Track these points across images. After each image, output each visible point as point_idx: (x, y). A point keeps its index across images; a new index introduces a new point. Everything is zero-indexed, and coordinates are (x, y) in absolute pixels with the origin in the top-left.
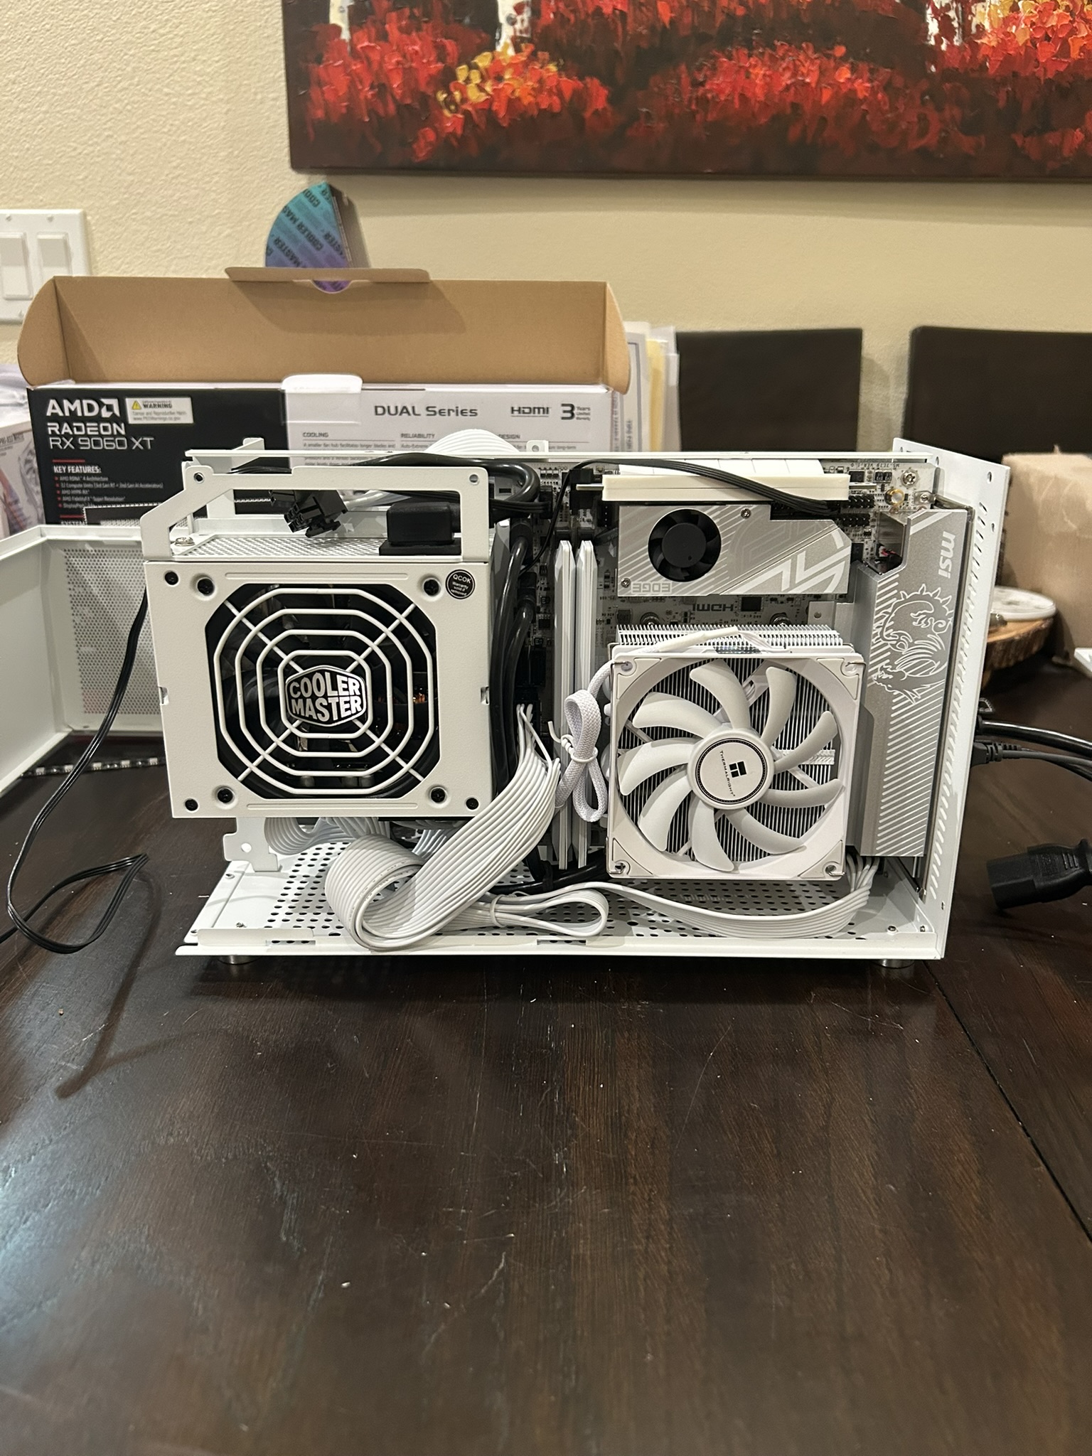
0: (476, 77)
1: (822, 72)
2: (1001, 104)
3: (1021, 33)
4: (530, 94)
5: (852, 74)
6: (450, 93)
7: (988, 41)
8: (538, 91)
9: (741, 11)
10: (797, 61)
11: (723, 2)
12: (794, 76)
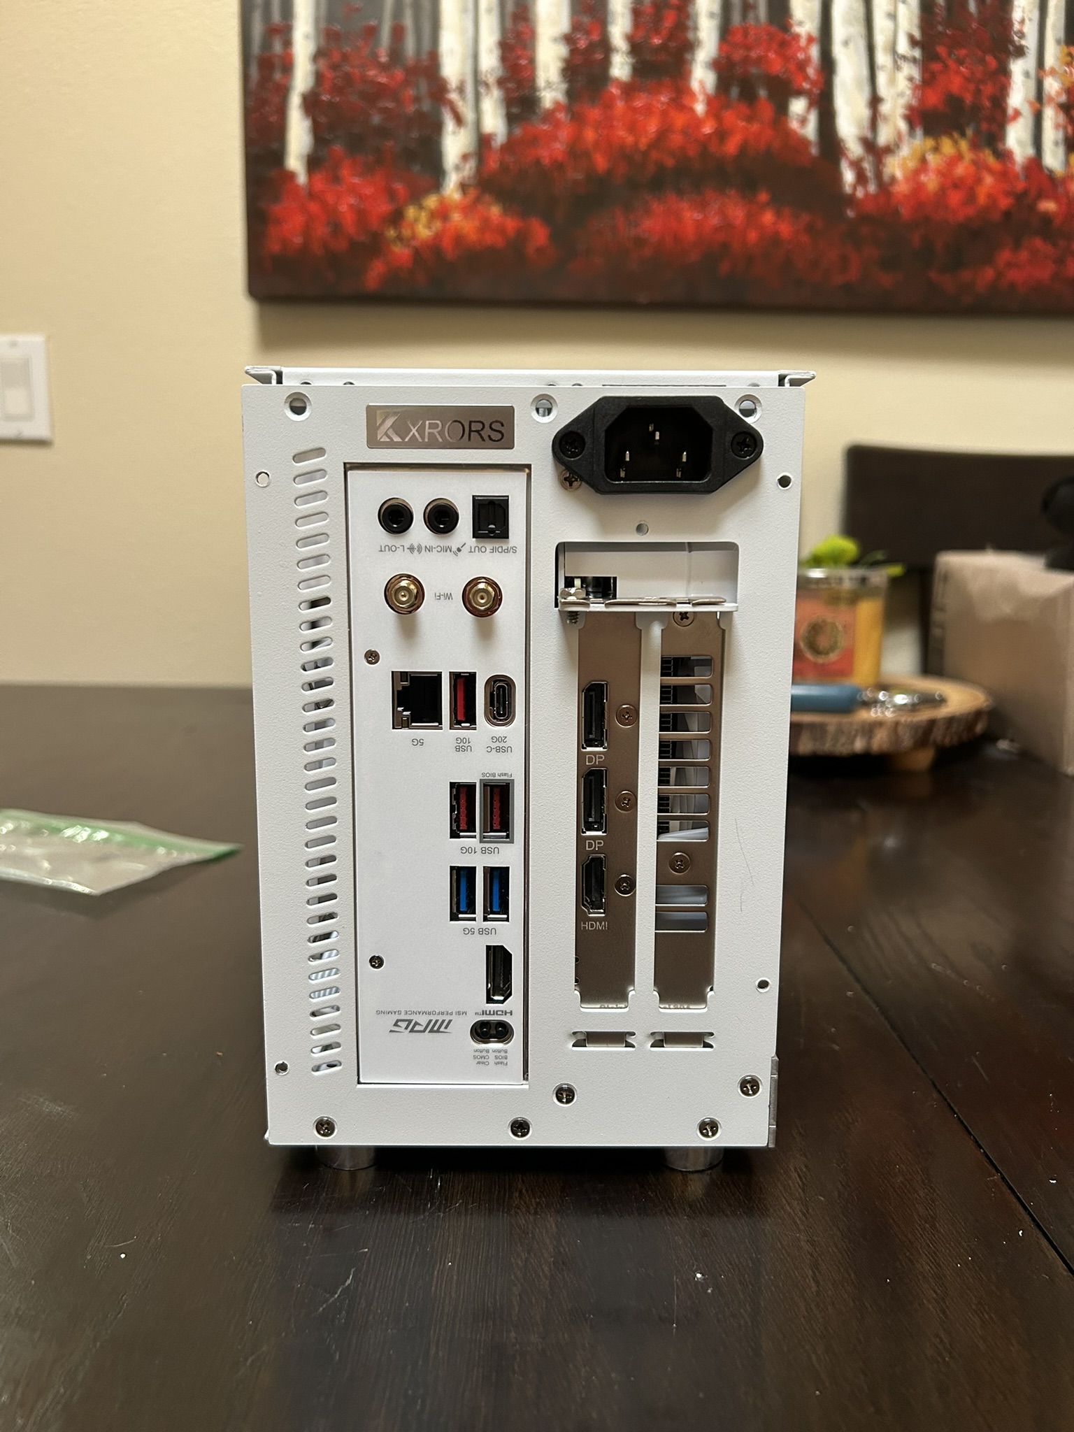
0: (424, 216)
1: (749, 215)
2: (916, 245)
3: (931, 181)
4: (475, 232)
5: (775, 218)
6: (399, 231)
7: (902, 188)
8: (481, 231)
9: (670, 163)
10: (723, 207)
11: (654, 154)
12: (722, 220)
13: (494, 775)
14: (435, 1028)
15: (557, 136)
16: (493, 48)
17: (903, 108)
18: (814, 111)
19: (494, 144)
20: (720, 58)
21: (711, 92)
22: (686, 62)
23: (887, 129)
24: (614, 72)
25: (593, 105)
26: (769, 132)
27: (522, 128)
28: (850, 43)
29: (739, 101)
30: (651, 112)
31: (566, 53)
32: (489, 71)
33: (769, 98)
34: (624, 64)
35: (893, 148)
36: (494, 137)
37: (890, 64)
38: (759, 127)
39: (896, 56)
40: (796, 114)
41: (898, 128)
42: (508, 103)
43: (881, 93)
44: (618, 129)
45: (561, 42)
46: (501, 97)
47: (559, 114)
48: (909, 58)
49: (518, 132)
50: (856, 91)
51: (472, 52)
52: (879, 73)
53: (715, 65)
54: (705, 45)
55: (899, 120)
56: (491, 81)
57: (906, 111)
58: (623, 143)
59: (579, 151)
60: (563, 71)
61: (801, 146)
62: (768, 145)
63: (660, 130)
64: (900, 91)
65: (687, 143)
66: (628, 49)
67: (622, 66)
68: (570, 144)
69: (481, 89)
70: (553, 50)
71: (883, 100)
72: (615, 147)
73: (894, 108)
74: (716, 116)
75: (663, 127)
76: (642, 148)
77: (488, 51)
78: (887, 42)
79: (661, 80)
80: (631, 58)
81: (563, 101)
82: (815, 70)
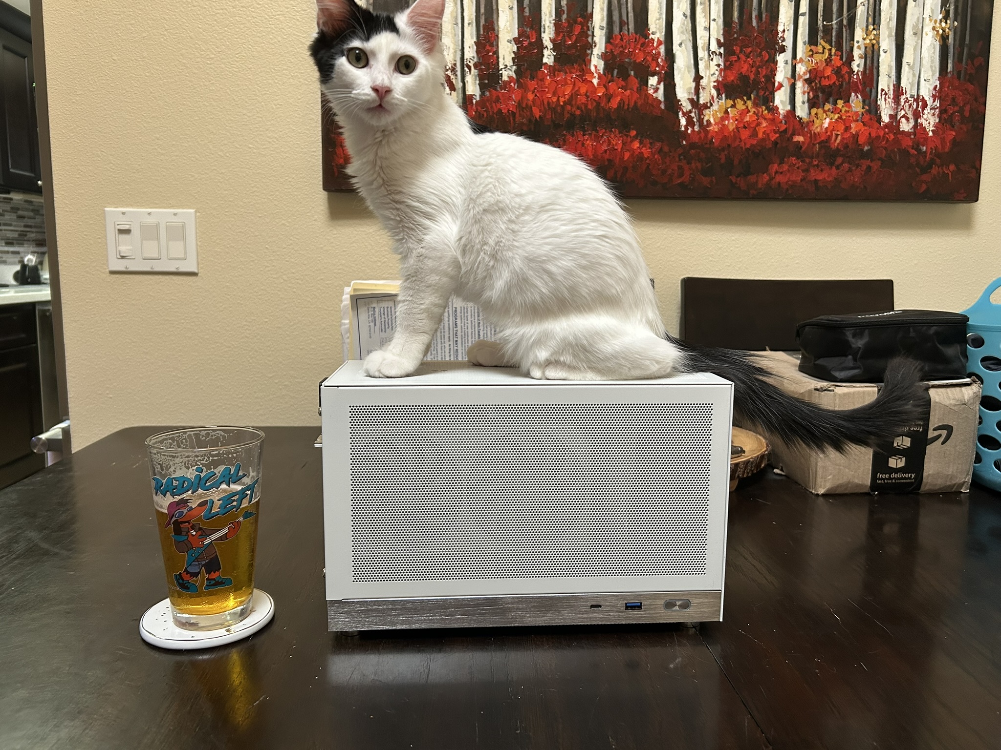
2: (723, 161)
3: (731, 125)
5: (640, 145)
7: (714, 128)
9: (578, 112)
10: (610, 138)
11: (569, 107)
12: (608, 145)
15: (511, 97)
16: (473, 45)
17: (714, 82)
18: (662, 83)
19: (474, 101)
20: (606, 52)
21: (601, 72)
22: (588, 55)
23: (705, 94)
24: (545, 60)
25: (532, 78)
26: (636, 95)
27: (490, 91)
28: (683, 45)
29: (618, 78)
30: (566, 84)
31: (515, 49)
32: (470, 59)
33: (636, 76)
34: (550, 55)
35: (709, 105)
36: (474, 97)
37: (706, 57)
38: (631, 92)
39: (710, 52)
40: (652, 85)
41: (712, 94)
42: (481, 77)
43: (702, 73)
44: (547, 93)
45: (513, 42)
46: (476, 74)
47: (512, 84)
48: (718, 53)
49: (487, 94)
50: (687, 72)
51: (460, 48)
52: (700, 62)
53: (604, 56)
54: (598, 45)
55: (712, 89)
56: (471, 64)
57: (716, 84)
58: (550, 101)
59: (524, 106)
60: (513, 59)
61: (655, 104)
62: (636, 103)
63: (572, 94)
64: (712, 73)
65: (587, 101)
66: (552, 47)
67: (549, 57)
68: (519, 101)
69: (466, 69)
70: (508, 47)
71: (702, 78)
72: (546, 103)
73: (709, 82)
74: (605, 86)
75: (573, 92)
76: (562, 104)
77: (470, 47)
78: (704, 44)
79: (573, 65)
80: (554, 52)
81: (514, 76)
82: (662, 59)
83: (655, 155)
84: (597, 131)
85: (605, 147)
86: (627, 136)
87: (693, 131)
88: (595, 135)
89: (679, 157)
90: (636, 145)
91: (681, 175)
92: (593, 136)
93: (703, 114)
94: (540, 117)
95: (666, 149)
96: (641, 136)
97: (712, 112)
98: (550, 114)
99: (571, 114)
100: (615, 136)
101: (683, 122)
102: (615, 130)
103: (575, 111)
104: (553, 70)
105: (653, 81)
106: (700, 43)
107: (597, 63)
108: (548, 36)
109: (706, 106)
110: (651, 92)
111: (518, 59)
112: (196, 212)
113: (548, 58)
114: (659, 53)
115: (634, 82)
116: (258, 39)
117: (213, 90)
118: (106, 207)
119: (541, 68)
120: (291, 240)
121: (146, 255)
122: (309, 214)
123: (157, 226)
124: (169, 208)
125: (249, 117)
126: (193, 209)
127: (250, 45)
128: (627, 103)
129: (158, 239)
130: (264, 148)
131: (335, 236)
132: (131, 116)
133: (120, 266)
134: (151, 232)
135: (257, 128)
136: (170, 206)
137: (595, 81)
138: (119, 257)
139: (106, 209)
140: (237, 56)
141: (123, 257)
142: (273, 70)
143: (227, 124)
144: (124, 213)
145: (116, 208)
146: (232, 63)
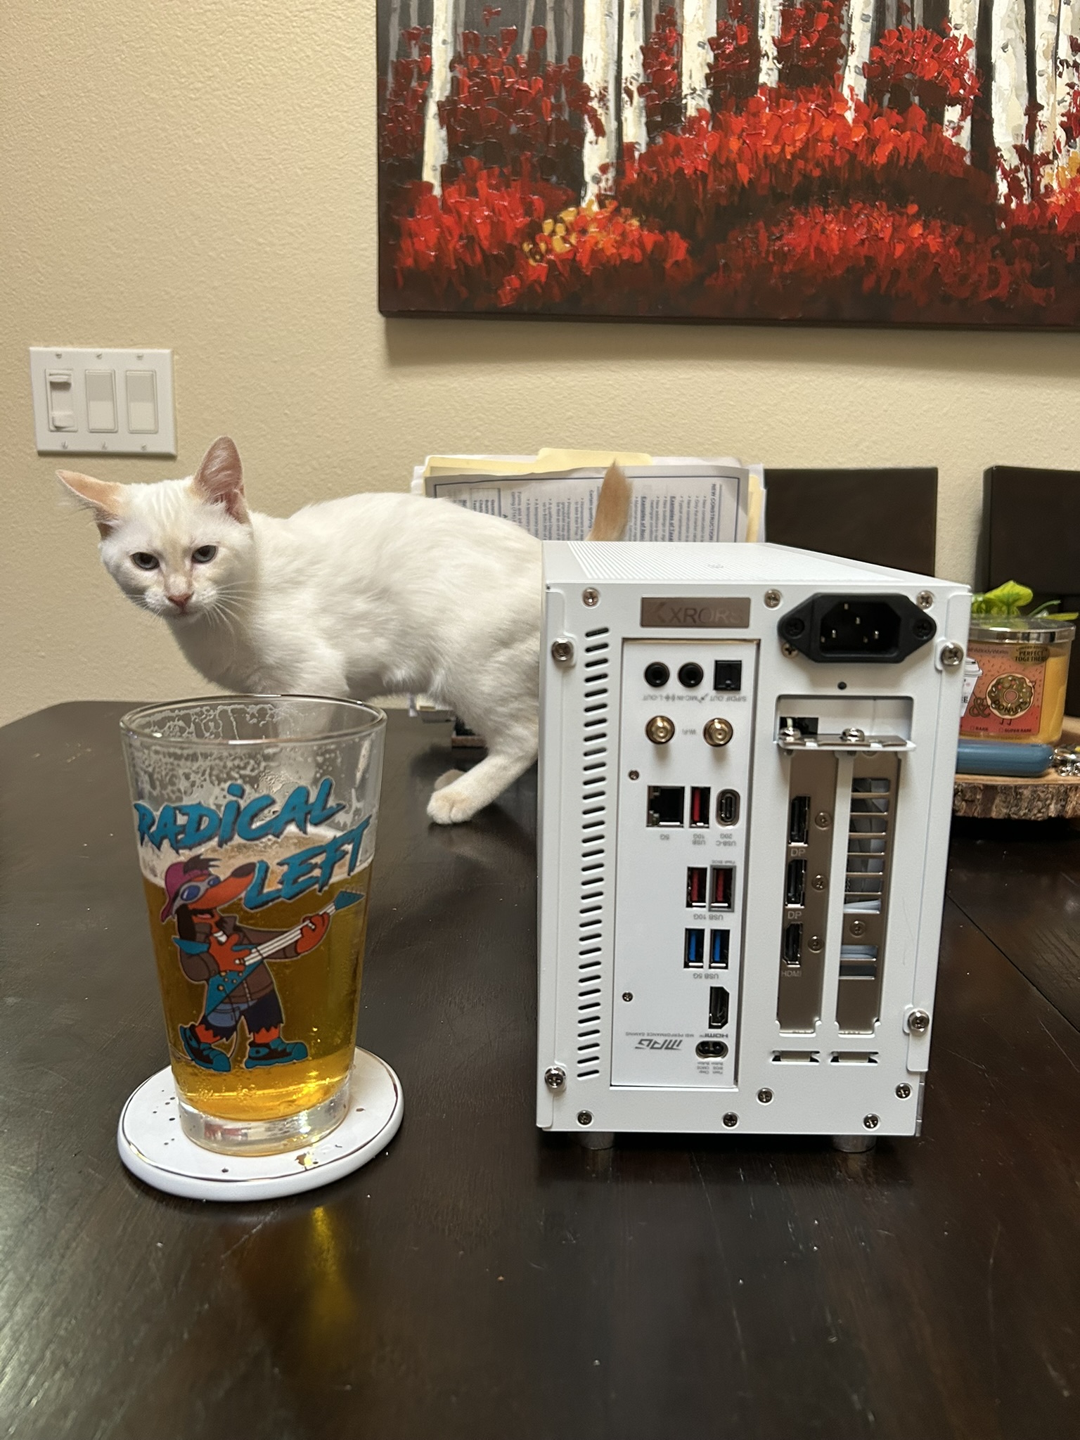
0: (561, 230)
1: (895, 229)
2: (1070, 258)
4: (613, 246)
5: (924, 230)
6: (536, 245)
7: (1058, 199)
8: (619, 244)
9: (817, 173)
10: (871, 219)
11: (800, 164)
12: (868, 231)
13: (721, 862)
14: (669, 1046)
15: (701, 146)
16: (637, 54)
17: (1063, 115)
18: (969, 118)
19: (637, 154)
20: (872, 62)
21: (862, 98)
22: (838, 68)
23: (1045, 138)
24: (763, 78)
25: (739, 112)
26: (922, 141)
27: (664, 137)
28: (1009, 47)
29: (892, 108)
30: (798, 121)
31: (710, 58)
32: (633, 78)
33: (923, 105)
34: (772, 69)
35: (1051, 157)
36: (637, 146)
37: (1050, 70)
38: (912, 134)
39: (1058, 61)
40: (950, 122)
41: (1057, 137)
42: (650, 111)
43: (1041, 100)
44: (765, 138)
45: (707, 47)
46: (642, 105)
47: (704, 123)
48: (1071, 63)
49: (660, 140)
50: (1014, 97)
51: (615, 57)
52: (1038, 78)
53: (867, 71)
54: (857, 49)
55: (1059, 127)
56: (634, 88)
57: (1065, 119)
58: (769, 152)
59: (722, 162)
60: (707, 77)
61: (954, 156)
62: (920, 154)
63: (808, 139)
64: (1059, 98)
65: (834, 150)
66: (776, 54)
67: (770, 72)
68: (715, 154)
69: (624, 96)
70: (699, 56)
71: (1041, 107)
72: (761, 156)
73: (1053, 115)
74: (866, 124)
75: (810, 135)
76: (789, 157)
77: (632, 57)
78: (1048, 46)
79: (812, 86)
80: (779, 63)
81: (708, 108)
82: (971, 75)
83: (949, 248)
84: (849, 206)
85: (862, 234)
86: (901, 214)
87: (1020, 205)
88: (845, 213)
89: (993, 251)
90: (917, 230)
91: (994, 284)
92: (841, 214)
93: (1039, 174)
94: (750, 181)
95: (970, 238)
96: (926, 214)
97: (1056, 171)
98: (768, 176)
99: (805, 176)
100: (881, 215)
101: (1003, 188)
102: (881, 205)
103: (811, 171)
104: (775, 96)
105: (952, 114)
106: (1041, 44)
107: (853, 83)
108: (768, 33)
109: (1045, 160)
110: (948, 133)
111: (715, 76)
112: (173, 353)
113: (768, 74)
114: (966, 63)
115: (918, 116)
116: (272, 54)
117: (199, 144)
118: (31, 345)
119: (756, 93)
120: (325, 400)
121: (94, 426)
122: (354, 357)
123: (112, 376)
124: (130, 346)
125: (258, 190)
126: (169, 348)
127: (260, 64)
128: (904, 154)
129: (113, 399)
130: (283, 245)
131: (396, 394)
132: (69, 191)
133: (53, 442)
134: (101, 387)
135: (270, 209)
136: (131, 343)
137: (850, 116)
138: (52, 428)
139: (32, 349)
140: (239, 84)
141: (58, 429)
142: (298, 108)
143: (223, 204)
144: (59, 356)
145: (46, 347)
146: (230, 96)
